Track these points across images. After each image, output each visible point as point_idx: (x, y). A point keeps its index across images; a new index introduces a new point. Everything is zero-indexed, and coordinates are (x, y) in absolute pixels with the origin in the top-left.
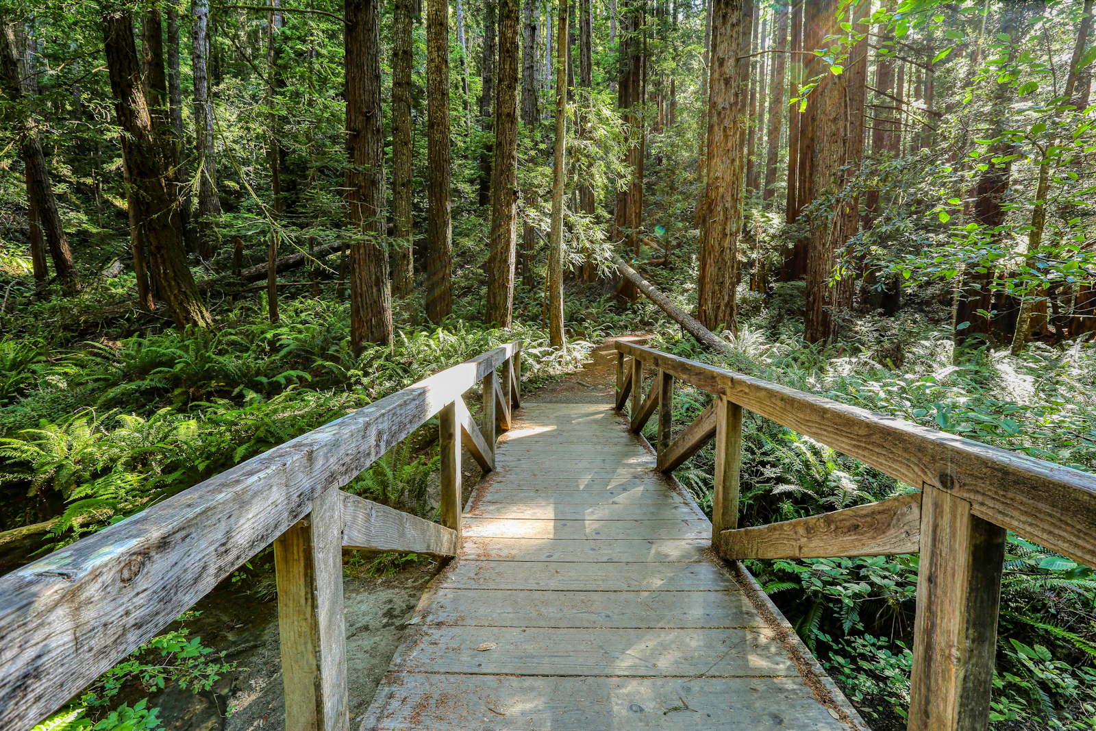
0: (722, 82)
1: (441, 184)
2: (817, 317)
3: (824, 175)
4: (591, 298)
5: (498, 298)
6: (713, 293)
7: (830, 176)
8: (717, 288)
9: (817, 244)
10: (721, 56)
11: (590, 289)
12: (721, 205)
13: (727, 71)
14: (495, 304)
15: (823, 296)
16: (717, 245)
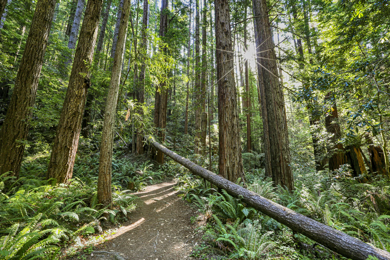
0: (224, 33)
1: (28, 72)
2: (284, 171)
3: (274, 93)
4: (140, 162)
5: (59, 158)
6: (230, 155)
7: (277, 93)
8: (232, 151)
9: (276, 128)
10: (222, 21)
11: (139, 158)
12: (230, 97)
13: (226, 29)
14: (55, 162)
15: (285, 158)
16: (229, 123)
